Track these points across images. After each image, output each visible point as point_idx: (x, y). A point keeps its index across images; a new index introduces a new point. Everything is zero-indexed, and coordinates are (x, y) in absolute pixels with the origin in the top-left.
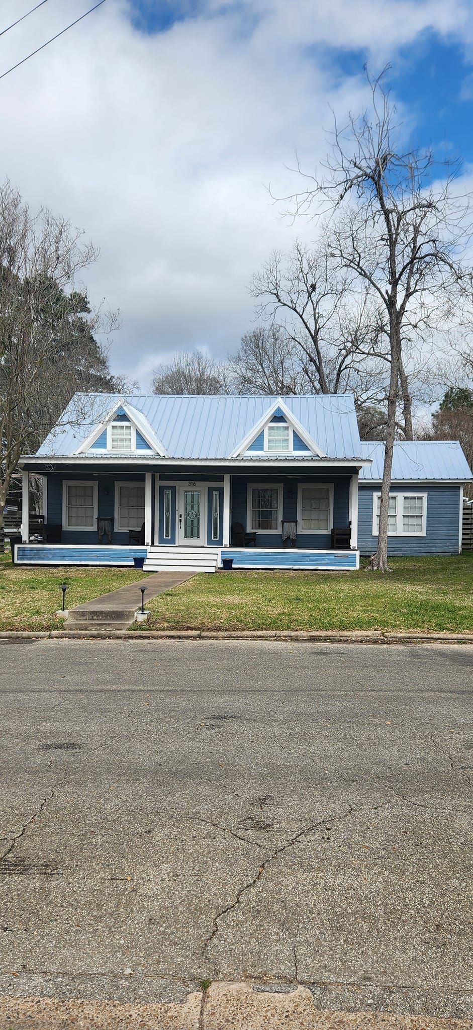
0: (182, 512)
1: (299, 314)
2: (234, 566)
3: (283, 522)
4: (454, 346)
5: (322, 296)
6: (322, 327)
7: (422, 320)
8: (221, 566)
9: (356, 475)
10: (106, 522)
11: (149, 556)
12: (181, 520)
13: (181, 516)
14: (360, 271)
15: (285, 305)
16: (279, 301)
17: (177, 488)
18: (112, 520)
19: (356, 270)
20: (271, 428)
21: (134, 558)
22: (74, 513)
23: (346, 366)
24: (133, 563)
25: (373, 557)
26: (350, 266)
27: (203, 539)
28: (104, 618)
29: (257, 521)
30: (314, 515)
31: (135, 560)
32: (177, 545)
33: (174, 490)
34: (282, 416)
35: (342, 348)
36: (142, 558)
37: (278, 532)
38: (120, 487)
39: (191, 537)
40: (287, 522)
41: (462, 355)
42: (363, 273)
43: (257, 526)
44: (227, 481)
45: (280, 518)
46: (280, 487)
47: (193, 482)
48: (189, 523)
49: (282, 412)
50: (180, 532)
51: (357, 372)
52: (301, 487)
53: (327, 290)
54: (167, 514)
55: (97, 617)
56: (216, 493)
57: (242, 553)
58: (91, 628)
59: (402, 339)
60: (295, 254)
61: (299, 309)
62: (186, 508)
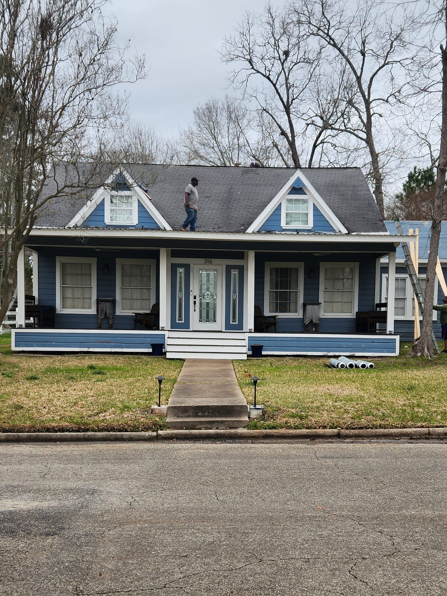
0: (196, 293)
1: (272, 82)
2: (264, 353)
3: (305, 305)
4: (410, 126)
5: (294, 64)
6: (296, 98)
7: (393, 95)
8: (250, 353)
9: (393, 253)
10: (108, 304)
11: (168, 341)
12: (195, 303)
13: (195, 297)
14: (328, 40)
15: (258, 72)
16: (253, 68)
17: (191, 266)
18: (113, 302)
19: (324, 38)
20: (289, 201)
21: (152, 345)
22: (69, 294)
23: (322, 141)
24: (150, 350)
25: (416, 343)
26: (318, 35)
27: (220, 322)
28: (211, 414)
29: (275, 304)
30: (337, 297)
31: (154, 346)
32: (191, 329)
33: (187, 268)
34: (301, 188)
35: (309, 123)
36: (161, 344)
37: (299, 315)
38: (122, 265)
39: (207, 321)
40: (310, 304)
41: (418, 135)
42: (332, 42)
43: (275, 310)
44: (252, 258)
45: (301, 300)
46: (301, 266)
47: (209, 259)
48: (204, 306)
49: (302, 183)
50: (194, 316)
51: (334, 146)
52: (323, 266)
53: (299, 58)
54: (180, 295)
55: (202, 413)
56: (235, 273)
57: (272, 339)
58: (199, 427)
59: (373, 114)
60: (266, 17)
61: (273, 78)
62: (201, 289)
